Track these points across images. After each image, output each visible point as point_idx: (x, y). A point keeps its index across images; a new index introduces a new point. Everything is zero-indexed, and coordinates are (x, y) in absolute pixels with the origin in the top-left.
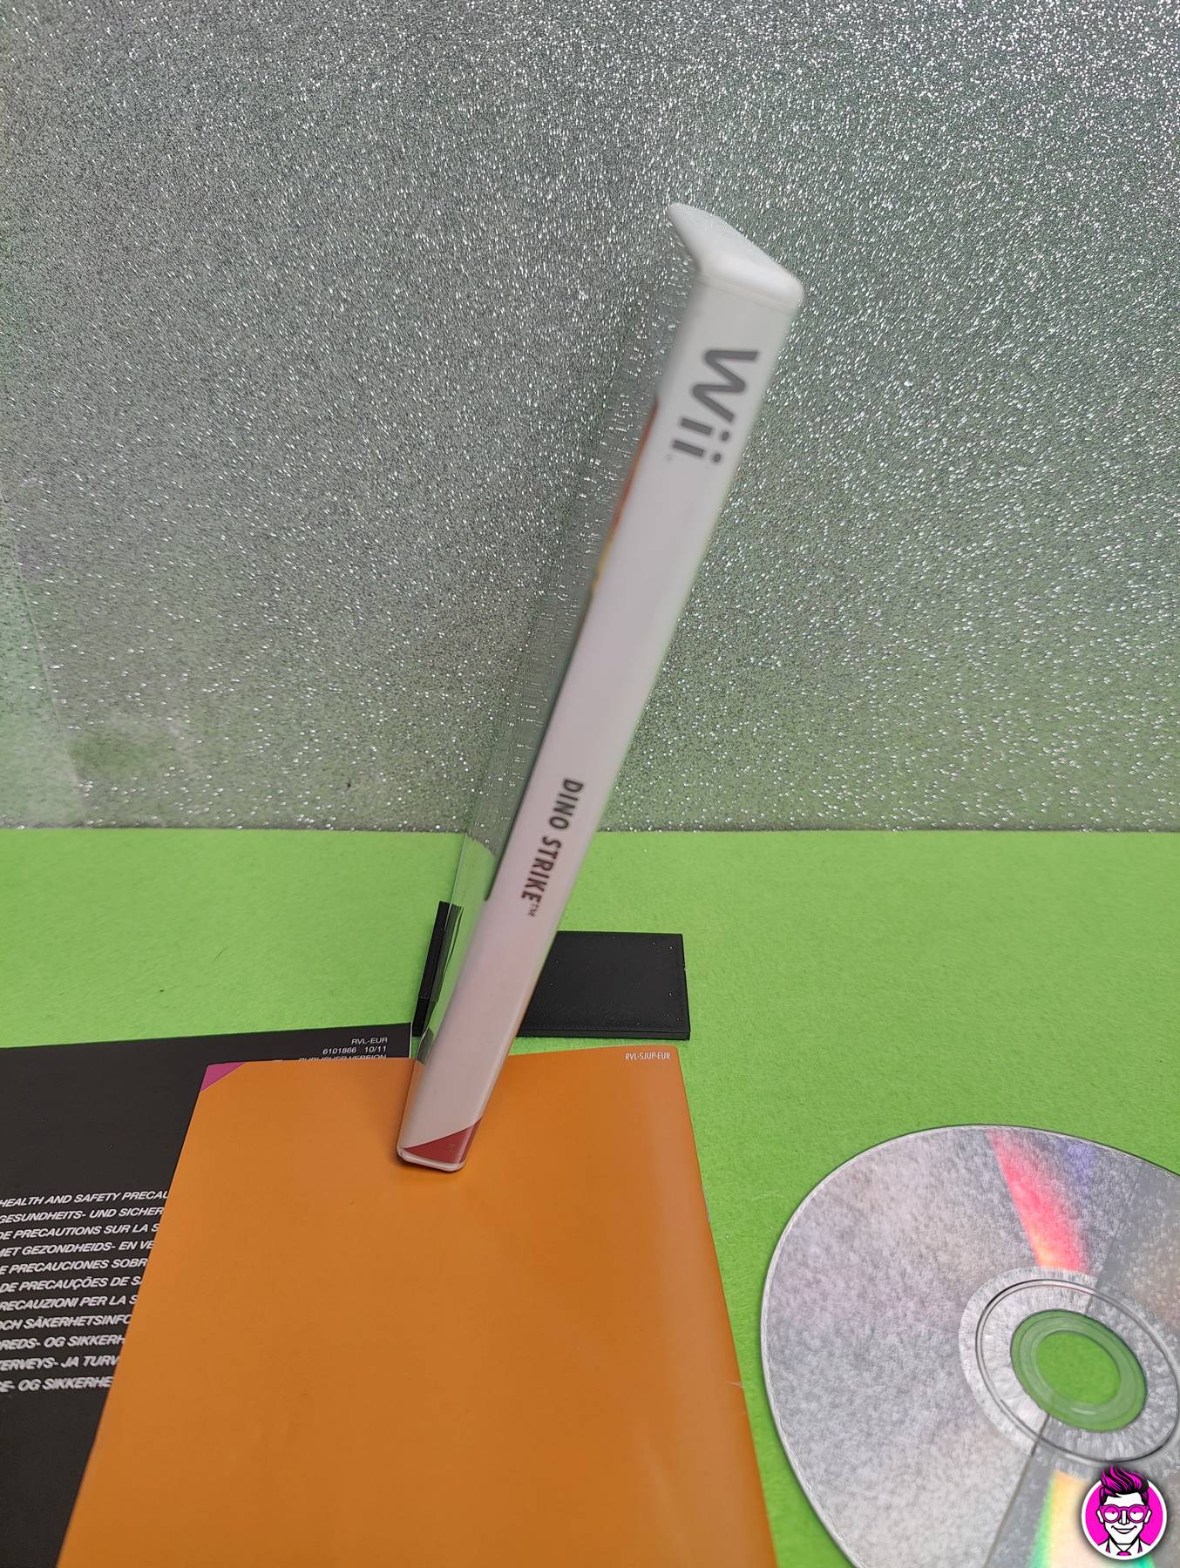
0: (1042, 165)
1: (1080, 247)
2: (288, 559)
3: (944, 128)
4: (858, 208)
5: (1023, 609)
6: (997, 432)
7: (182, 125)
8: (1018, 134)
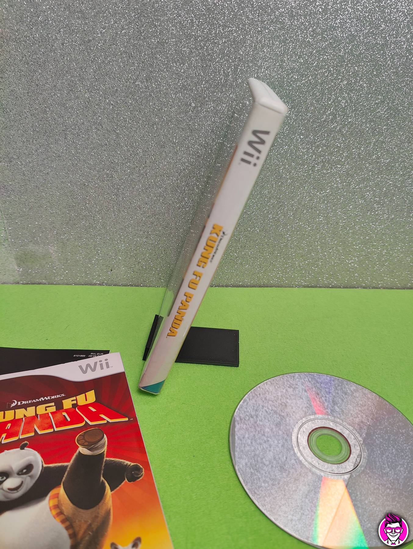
0: (347, 64)
1: (359, 92)
2: (91, 192)
3: (315, 51)
4: (286, 77)
5: (340, 213)
6: (331, 154)
7: (57, 43)
8: (339, 54)
